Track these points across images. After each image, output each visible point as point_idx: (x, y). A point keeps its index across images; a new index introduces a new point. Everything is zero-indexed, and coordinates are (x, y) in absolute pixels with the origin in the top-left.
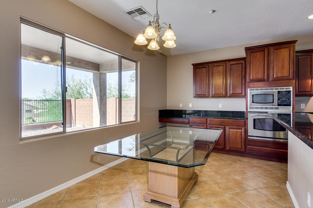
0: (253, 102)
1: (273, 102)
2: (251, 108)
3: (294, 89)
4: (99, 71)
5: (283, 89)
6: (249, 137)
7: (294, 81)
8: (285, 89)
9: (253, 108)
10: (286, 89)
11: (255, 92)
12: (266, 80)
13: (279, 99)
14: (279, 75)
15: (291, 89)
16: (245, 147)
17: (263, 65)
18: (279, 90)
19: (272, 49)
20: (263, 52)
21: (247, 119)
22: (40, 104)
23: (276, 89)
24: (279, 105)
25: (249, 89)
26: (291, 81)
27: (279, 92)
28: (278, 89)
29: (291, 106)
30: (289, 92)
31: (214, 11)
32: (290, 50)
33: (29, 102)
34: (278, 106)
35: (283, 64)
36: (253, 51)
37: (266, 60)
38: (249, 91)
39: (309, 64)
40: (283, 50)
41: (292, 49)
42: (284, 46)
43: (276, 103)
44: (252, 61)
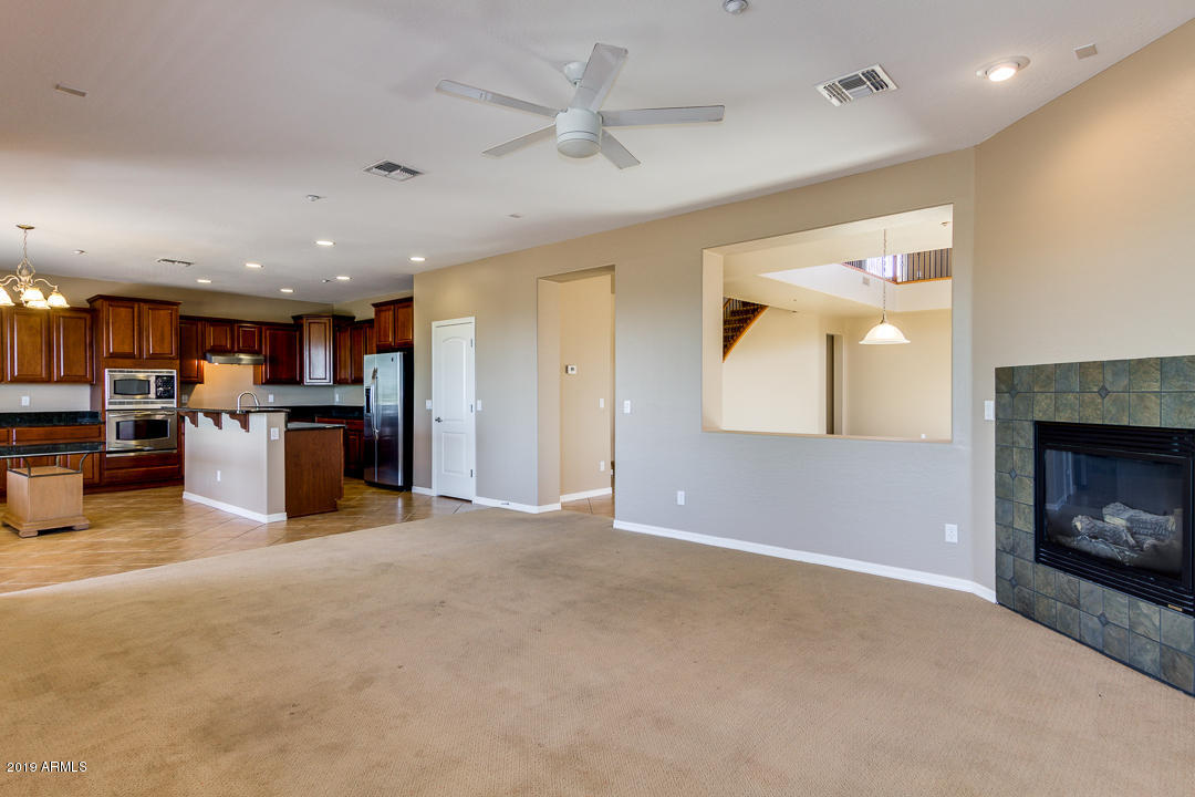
0: (115, 393)
1: (149, 393)
2: (110, 403)
5: (164, 372)
6: (108, 456)
7: (178, 362)
9: (115, 403)
10: (168, 372)
11: (119, 376)
12: (136, 358)
13: (157, 388)
15: (175, 373)
16: (101, 474)
17: (132, 331)
18: (158, 374)
19: (145, 307)
20: (130, 310)
21: (105, 423)
23: (152, 372)
24: (157, 397)
25: (106, 370)
27: (157, 377)
28: (156, 372)
29: (173, 397)
30: (173, 377)
34: (156, 399)
35: (162, 335)
36: (114, 304)
37: (136, 323)
38: (107, 373)
39: (195, 337)
40: (162, 312)
41: (174, 313)
42: (163, 306)
43: (153, 394)
44: (113, 320)
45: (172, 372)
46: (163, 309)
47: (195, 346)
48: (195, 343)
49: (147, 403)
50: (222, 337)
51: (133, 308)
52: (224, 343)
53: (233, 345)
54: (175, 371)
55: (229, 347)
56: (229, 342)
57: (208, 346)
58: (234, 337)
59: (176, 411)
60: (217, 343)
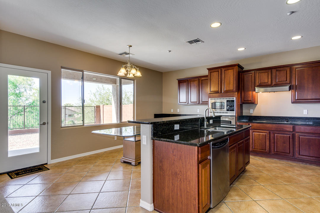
0: (212, 108)
2: (211, 112)
3: (237, 99)
4: (116, 84)
7: (237, 93)
10: (232, 99)
11: (213, 101)
12: (220, 92)
13: (227, 106)
14: (228, 89)
18: (228, 100)
19: (223, 70)
22: (78, 109)
23: (226, 99)
24: (228, 110)
26: (235, 93)
28: (227, 99)
29: (234, 111)
30: (233, 101)
31: (170, 51)
33: (69, 107)
35: (230, 81)
36: (212, 71)
37: (220, 77)
38: (209, 100)
39: (251, 80)
40: (230, 71)
41: (235, 70)
42: (230, 68)
43: (225, 109)
44: (211, 78)
45: (234, 99)
46: (230, 69)
47: (251, 85)
48: (251, 83)
49: (223, 113)
50: (265, 78)
51: (218, 71)
52: (266, 81)
53: (272, 81)
54: (235, 98)
55: (270, 83)
56: (270, 80)
57: (257, 84)
58: (272, 77)
59: (235, 117)
60: (262, 81)
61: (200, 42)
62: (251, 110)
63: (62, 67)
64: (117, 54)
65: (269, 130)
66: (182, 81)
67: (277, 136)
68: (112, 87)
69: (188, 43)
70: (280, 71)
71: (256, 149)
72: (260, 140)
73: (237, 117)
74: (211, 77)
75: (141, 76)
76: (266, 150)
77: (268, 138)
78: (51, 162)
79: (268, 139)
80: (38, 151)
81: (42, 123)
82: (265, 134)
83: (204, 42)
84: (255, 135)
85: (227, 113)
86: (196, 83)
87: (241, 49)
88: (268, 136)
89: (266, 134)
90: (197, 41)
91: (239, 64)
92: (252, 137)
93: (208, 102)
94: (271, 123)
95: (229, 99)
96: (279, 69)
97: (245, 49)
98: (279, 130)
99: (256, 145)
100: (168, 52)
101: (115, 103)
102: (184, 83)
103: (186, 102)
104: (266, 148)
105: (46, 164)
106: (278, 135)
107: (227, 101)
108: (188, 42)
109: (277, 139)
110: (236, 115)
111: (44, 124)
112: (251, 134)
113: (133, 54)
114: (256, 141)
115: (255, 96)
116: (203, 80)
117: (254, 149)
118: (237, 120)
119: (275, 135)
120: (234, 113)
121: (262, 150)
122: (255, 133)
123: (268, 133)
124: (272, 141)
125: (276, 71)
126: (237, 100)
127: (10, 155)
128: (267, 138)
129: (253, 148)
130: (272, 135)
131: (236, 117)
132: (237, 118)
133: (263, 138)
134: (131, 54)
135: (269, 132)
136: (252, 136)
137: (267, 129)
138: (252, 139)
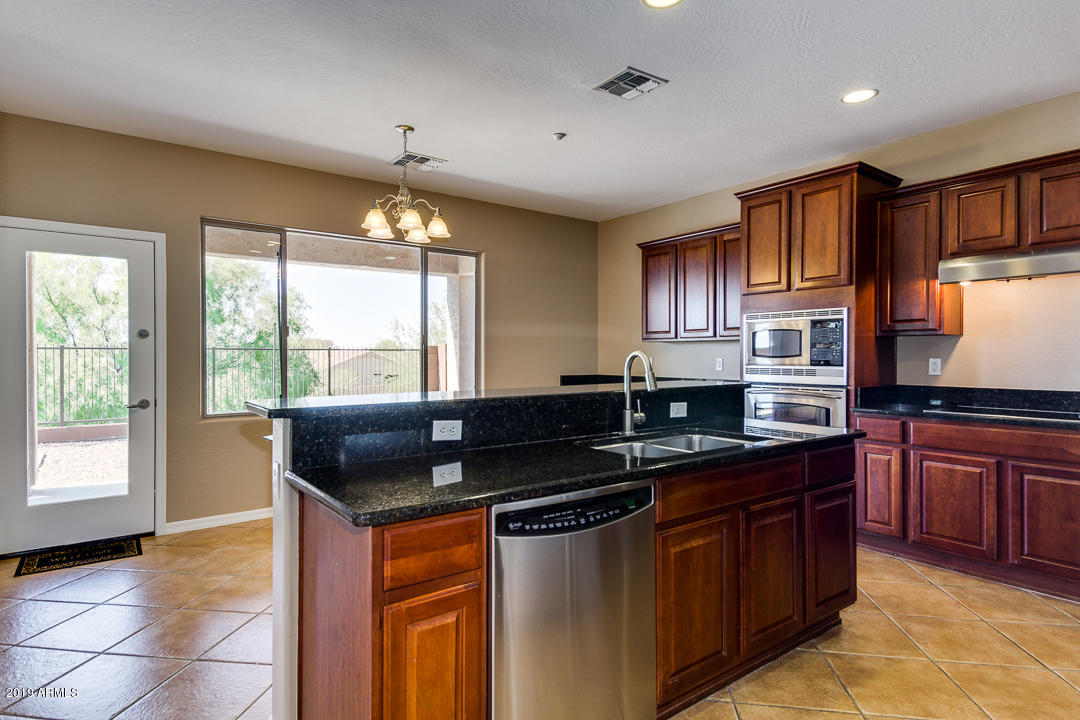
0: (754, 354)
1: (800, 355)
2: (751, 371)
3: (853, 313)
5: (827, 313)
7: (853, 287)
8: (829, 314)
9: (756, 372)
10: (833, 313)
12: (783, 288)
13: (813, 345)
14: (816, 272)
15: (843, 313)
17: (777, 243)
18: (817, 318)
19: (798, 193)
20: (777, 207)
23: (809, 314)
25: (745, 316)
26: (845, 289)
28: (814, 314)
29: (842, 365)
31: (562, 136)
32: (840, 195)
34: (812, 365)
35: (824, 239)
36: (754, 203)
37: (784, 227)
38: (745, 321)
39: (922, 229)
40: (823, 195)
41: (846, 190)
42: (827, 184)
43: (806, 357)
44: (753, 232)
45: (840, 313)
46: (828, 189)
47: (922, 250)
48: (922, 242)
49: (799, 373)
50: (990, 216)
51: (780, 202)
52: (994, 228)
53: (1022, 230)
54: (845, 310)
55: (1010, 236)
56: (1010, 224)
57: (951, 244)
58: (1024, 207)
59: (844, 390)
60: (975, 231)
61: (651, 82)
62: (931, 360)
63: (204, 221)
64: (389, 164)
65: (999, 455)
66: (657, 252)
67: (1032, 483)
68: (448, 282)
69: (605, 93)
70: (1060, 178)
71: (934, 535)
72: (954, 496)
73: (856, 389)
74: (752, 226)
75: (449, 236)
76: (980, 543)
77: (992, 488)
78: (167, 529)
79: (994, 495)
80: (125, 492)
81: (137, 403)
82: (978, 470)
83: (667, 81)
84: (933, 471)
85: (812, 373)
86: (704, 254)
87: (859, 96)
88: (993, 479)
89: (981, 473)
90: (633, 80)
91: (861, 163)
92: (918, 481)
93: (738, 328)
94: (1004, 422)
95: (820, 314)
96: (1058, 171)
97: (877, 92)
98: (1045, 456)
99: (935, 516)
100: (555, 137)
101: (455, 337)
102: (662, 257)
103: (669, 332)
104: (981, 534)
105: (152, 534)
106: (1039, 478)
107: (814, 323)
108: (605, 87)
109: (1035, 497)
110: (848, 385)
111: (144, 405)
112: (915, 467)
113: (441, 161)
114: (937, 499)
115: (941, 301)
116: (730, 241)
117: (926, 533)
118: (852, 404)
119: (1026, 477)
120: (838, 376)
121: (964, 541)
122: (933, 464)
123: (993, 468)
124: (1010, 505)
125: (1042, 180)
126: (853, 319)
127: (33, 501)
128: (988, 491)
129: (921, 532)
130: (1010, 478)
131: (848, 392)
132: (852, 398)
133: (968, 486)
134: (434, 159)
135: (999, 464)
136: (918, 476)
137: (984, 450)
138: (917, 488)
